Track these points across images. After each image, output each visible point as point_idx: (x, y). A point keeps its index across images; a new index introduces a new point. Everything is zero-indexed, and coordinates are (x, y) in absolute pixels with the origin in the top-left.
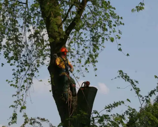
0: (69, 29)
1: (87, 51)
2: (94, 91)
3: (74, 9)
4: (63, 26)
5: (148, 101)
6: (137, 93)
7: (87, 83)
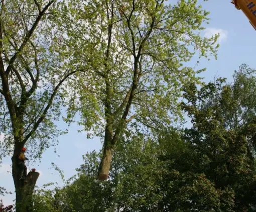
0: (27, 137)
1: (37, 150)
2: (37, 174)
3: (32, 125)
4: (24, 135)
5: (68, 183)
6: (62, 178)
7: (34, 170)
